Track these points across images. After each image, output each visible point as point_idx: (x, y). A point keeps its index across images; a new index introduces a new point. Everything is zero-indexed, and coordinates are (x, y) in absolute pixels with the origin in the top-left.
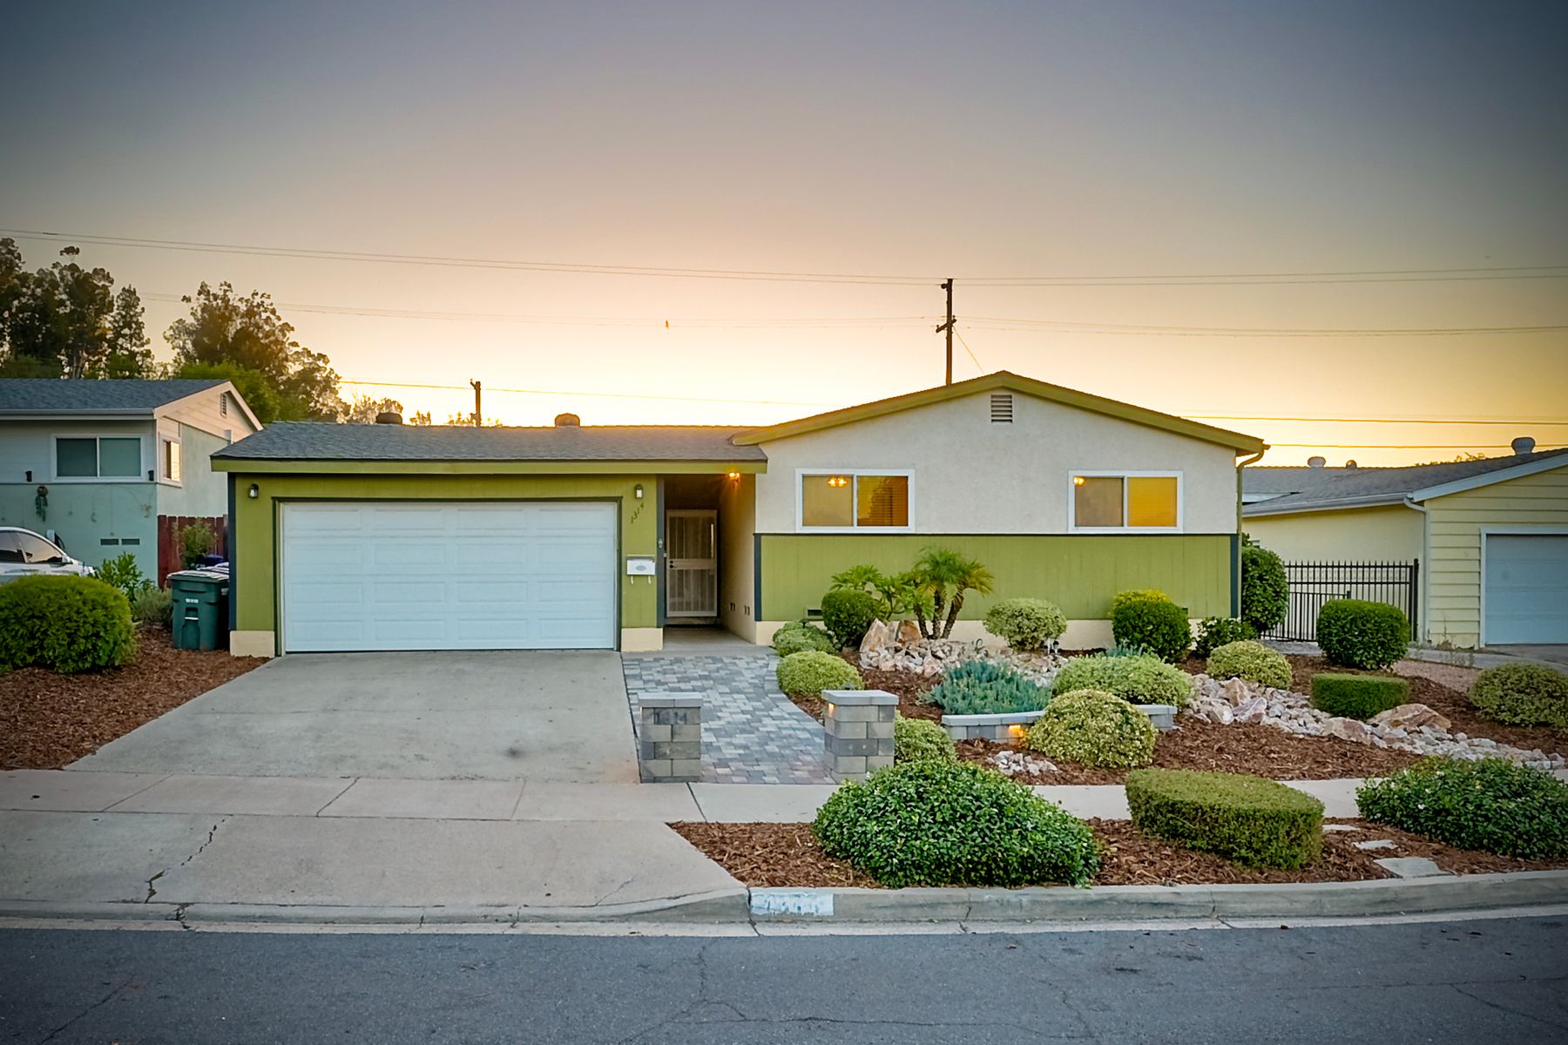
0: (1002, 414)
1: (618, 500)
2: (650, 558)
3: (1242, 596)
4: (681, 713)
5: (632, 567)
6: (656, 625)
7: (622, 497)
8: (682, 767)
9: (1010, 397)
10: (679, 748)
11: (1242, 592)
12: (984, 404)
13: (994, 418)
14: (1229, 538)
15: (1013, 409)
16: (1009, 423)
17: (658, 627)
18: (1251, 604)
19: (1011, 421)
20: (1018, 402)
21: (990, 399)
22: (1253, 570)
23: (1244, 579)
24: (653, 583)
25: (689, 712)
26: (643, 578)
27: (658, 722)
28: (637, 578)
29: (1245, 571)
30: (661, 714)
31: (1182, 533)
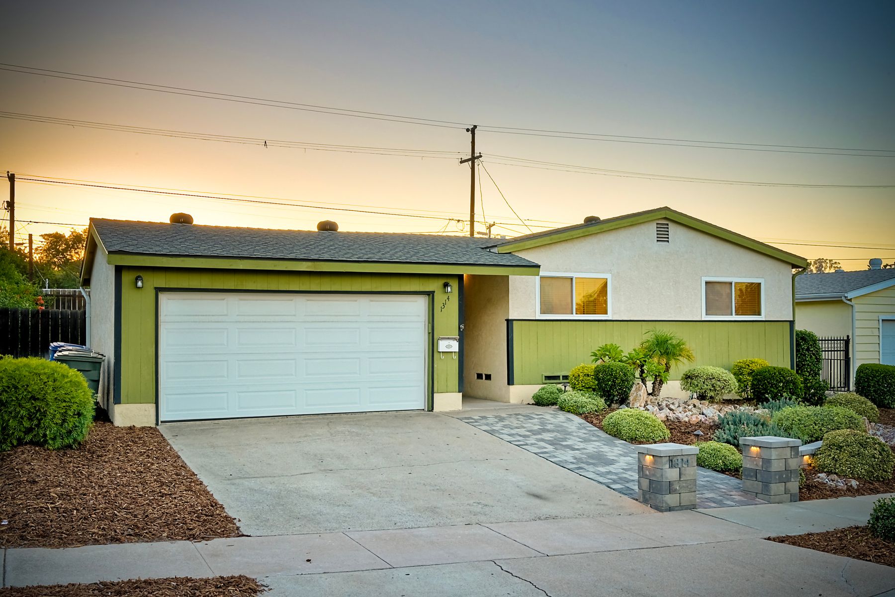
0: (663, 237)
1: (430, 294)
2: (455, 339)
3: (797, 362)
4: (685, 459)
5: (443, 346)
6: (458, 391)
7: (434, 292)
8: (686, 498)
9: (668, 224)
10: (684, 485)
11: (796, 359)
12: (651, 230)
13: (658, 239)
14: (789, 323)
15: (670, 233)
16: (667, 243)
17: (459, 392)
18: (802, 366)
19: (668, 241)
20: (673, 229)
21: (655, 225)
22: (804, 345)
23: (797, 351)
24: (456, 357)
25: (689, 458)
26: (449, 354)
27: (671, 466)
28: (443, 353)
29: (798, 345)
30: (673, 461)
31: (764, 320)
